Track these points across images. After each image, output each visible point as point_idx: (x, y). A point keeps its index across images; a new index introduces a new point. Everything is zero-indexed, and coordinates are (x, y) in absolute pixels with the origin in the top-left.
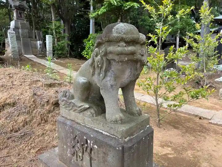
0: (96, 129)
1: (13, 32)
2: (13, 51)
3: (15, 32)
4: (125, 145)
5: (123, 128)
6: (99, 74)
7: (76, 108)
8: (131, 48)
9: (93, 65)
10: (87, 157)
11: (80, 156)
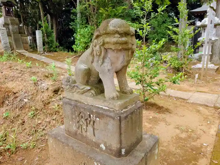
0: (97, 106)
1: (3, 28)
2: (5, 47)
3: (5, 29)
4: (121, 116)
5: (119, 103)
6: (98, 61)
7: (79, 90)
8: (124, 39)
9: (92, 55)
10: (90, 128)
11: (84, 129)
